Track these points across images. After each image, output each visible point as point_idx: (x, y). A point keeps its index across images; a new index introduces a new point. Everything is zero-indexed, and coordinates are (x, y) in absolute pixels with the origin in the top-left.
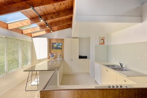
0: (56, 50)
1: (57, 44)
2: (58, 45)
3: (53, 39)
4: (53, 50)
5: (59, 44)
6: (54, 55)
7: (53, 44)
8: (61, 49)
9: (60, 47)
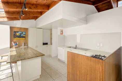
0: (19, 39)
1: (20, 32)
2: (21, 34)
3: (14, 27)
4: (16, 39)
5: (22, 32)
6: (18, 43)
7: (15, 32)
8: (25, 37)
9: (24, 35)
